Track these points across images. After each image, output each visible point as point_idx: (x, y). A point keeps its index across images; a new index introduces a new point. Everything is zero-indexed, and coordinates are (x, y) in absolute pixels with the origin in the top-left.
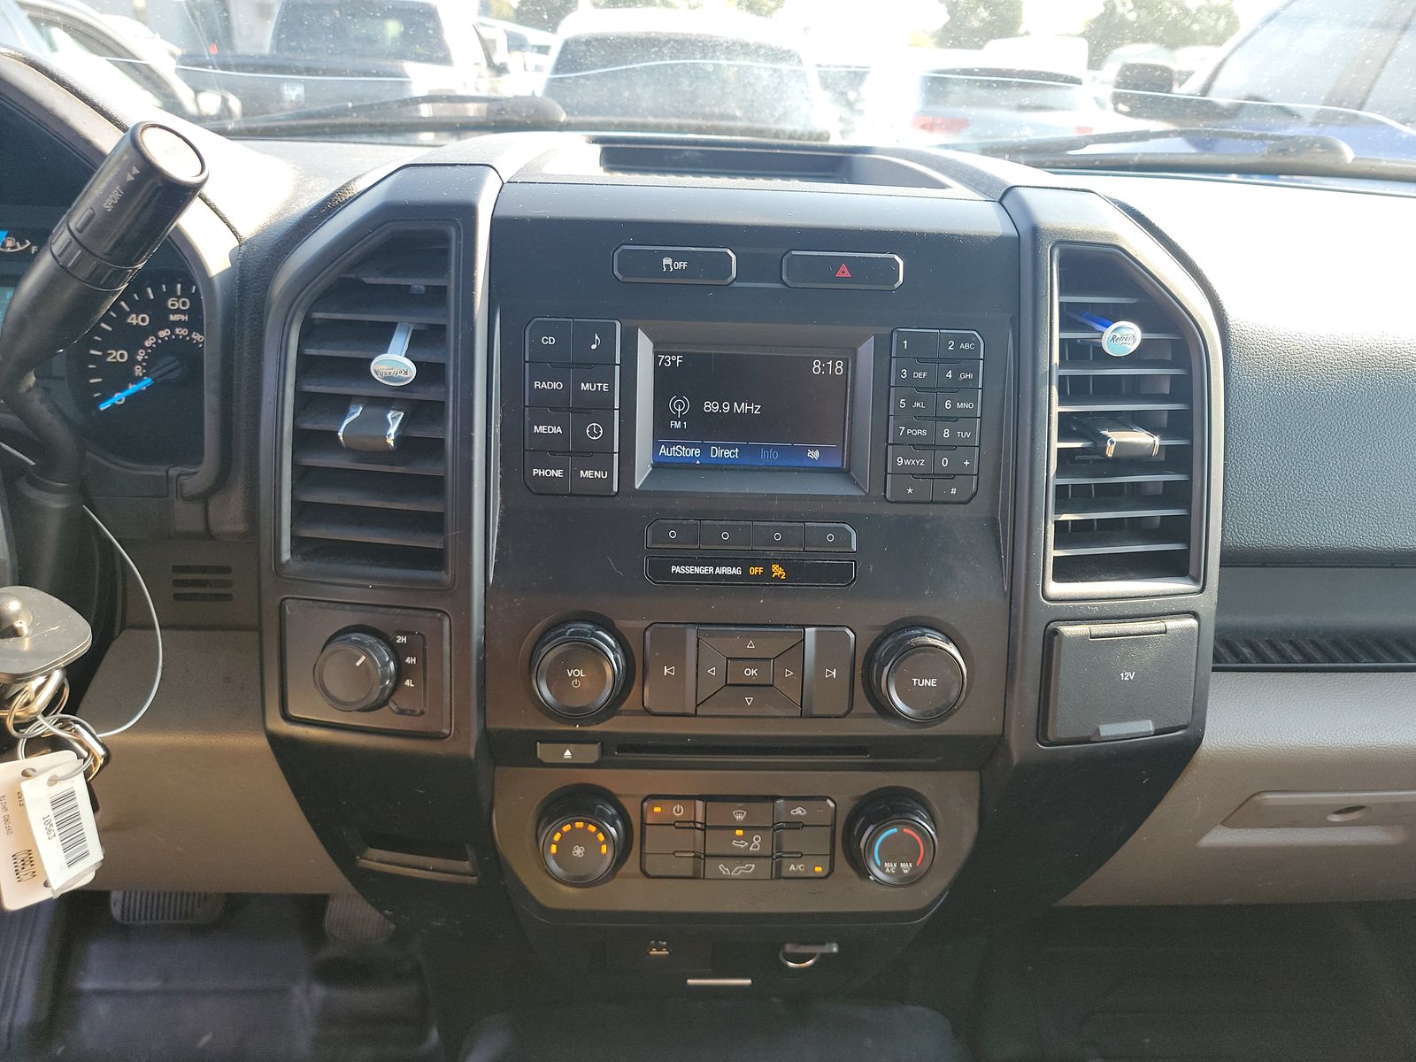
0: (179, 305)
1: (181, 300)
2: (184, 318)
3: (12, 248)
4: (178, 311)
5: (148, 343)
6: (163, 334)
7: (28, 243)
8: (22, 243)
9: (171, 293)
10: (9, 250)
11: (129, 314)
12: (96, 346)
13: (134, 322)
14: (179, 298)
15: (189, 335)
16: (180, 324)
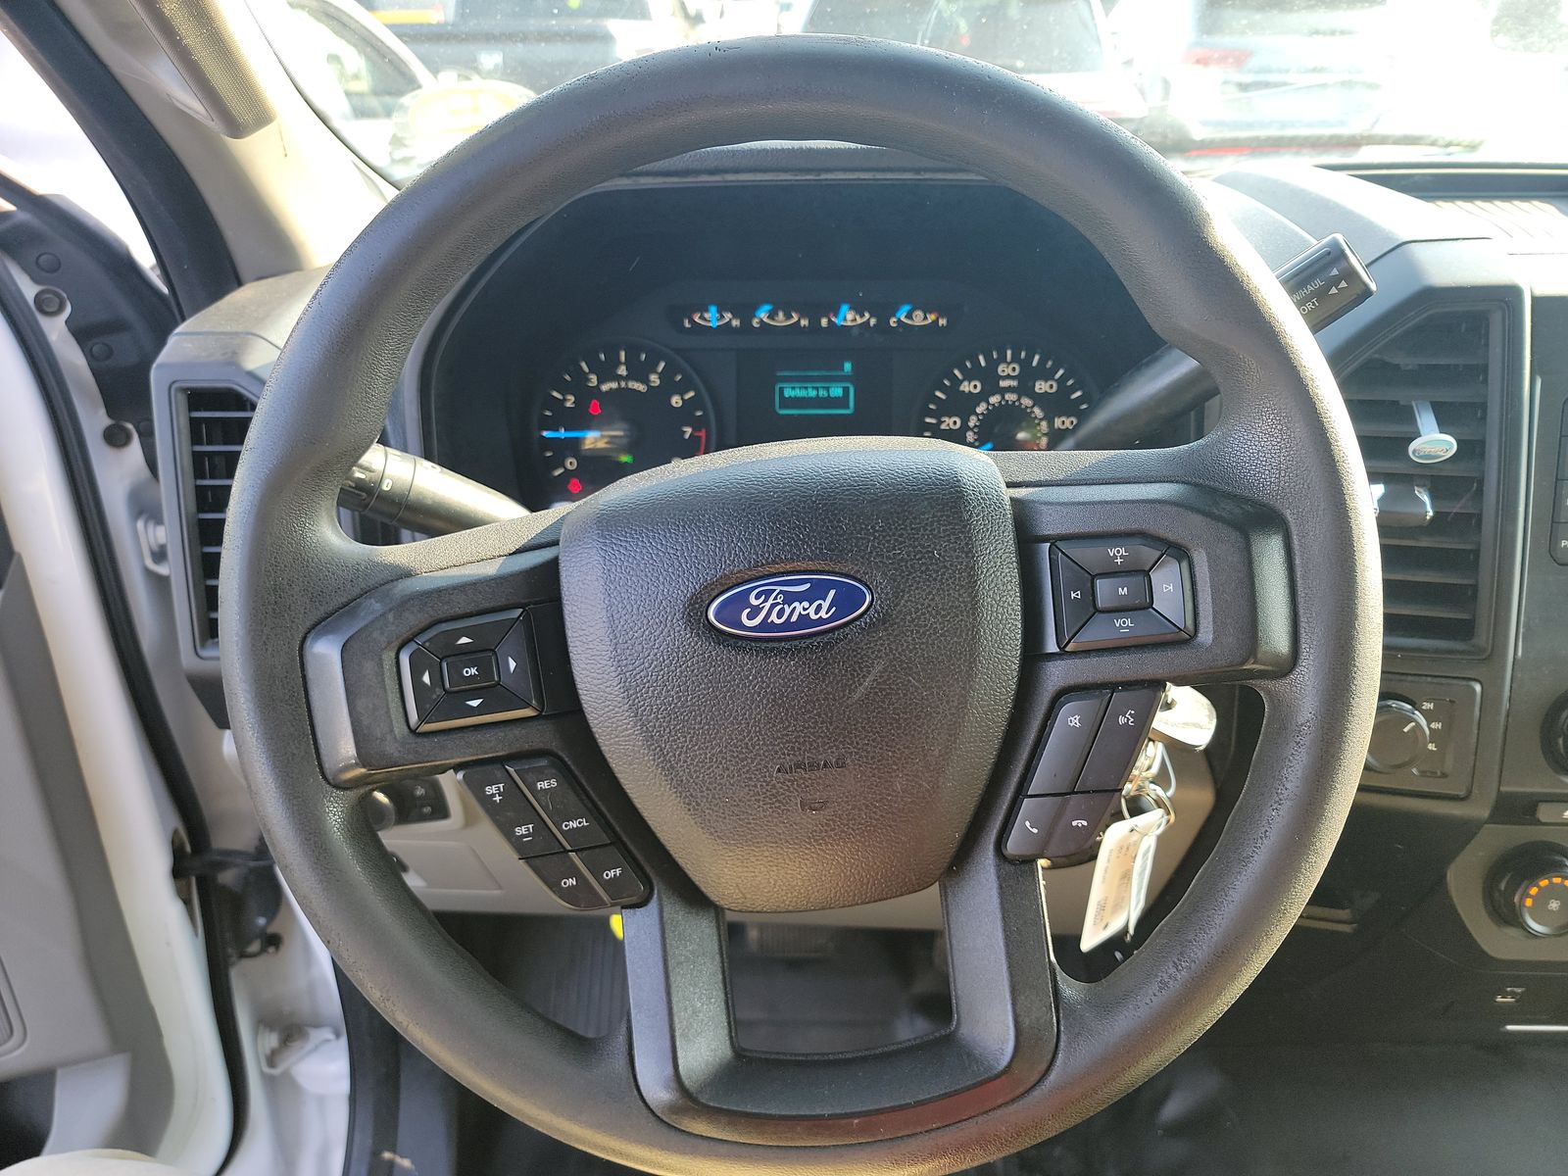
0: (1009, 371)
1: (1012, 366)
2: (1014, 383)
3: (852, 321)
4: (1008, 377)
5: (979, 410)
6: (994, 399)
7: (867, 315)
8: (862, 316)
9: (1002, 359)
10: (849, 324)
11: (962, 382)
12: (931, 413)
13: (967, 390)
14: (1009, 364)
15: (1019, 400)
16: (1010, 389)
